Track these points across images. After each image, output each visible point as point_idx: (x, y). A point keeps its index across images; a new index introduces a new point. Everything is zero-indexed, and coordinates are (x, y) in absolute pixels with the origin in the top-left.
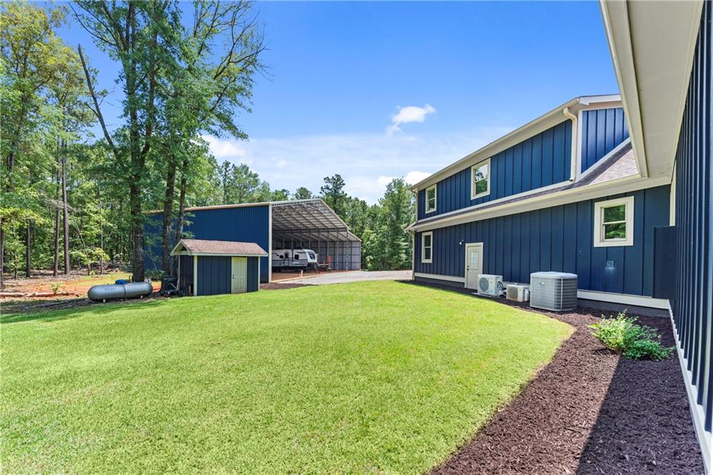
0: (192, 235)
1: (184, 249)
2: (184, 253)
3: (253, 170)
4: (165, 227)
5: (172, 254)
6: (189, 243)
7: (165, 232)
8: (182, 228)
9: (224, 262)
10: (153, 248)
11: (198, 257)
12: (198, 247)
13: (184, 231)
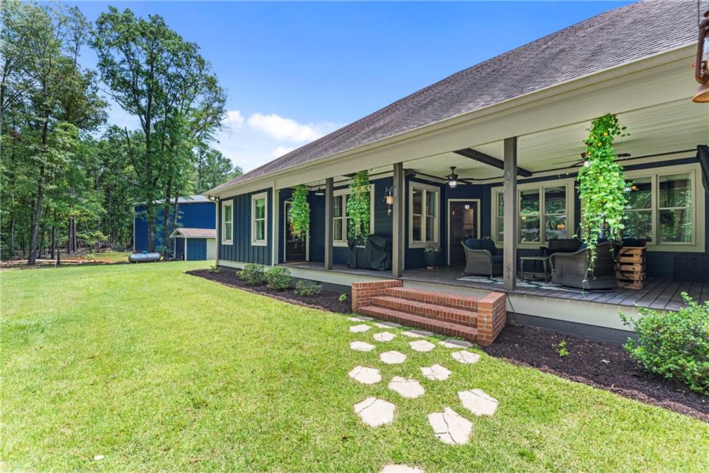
0: (182, 225)
1: (178, 233)
2: (178, 236)
3: (225, 155)
4: (166, 221)
5: (171, 236)
6: (181, 230)
7: (165, 223)
8: (176, 220)
9: (202, 242)
10: (160, 233)
11: (187, 239)
12: (188, 233)
13: (177, 222)
